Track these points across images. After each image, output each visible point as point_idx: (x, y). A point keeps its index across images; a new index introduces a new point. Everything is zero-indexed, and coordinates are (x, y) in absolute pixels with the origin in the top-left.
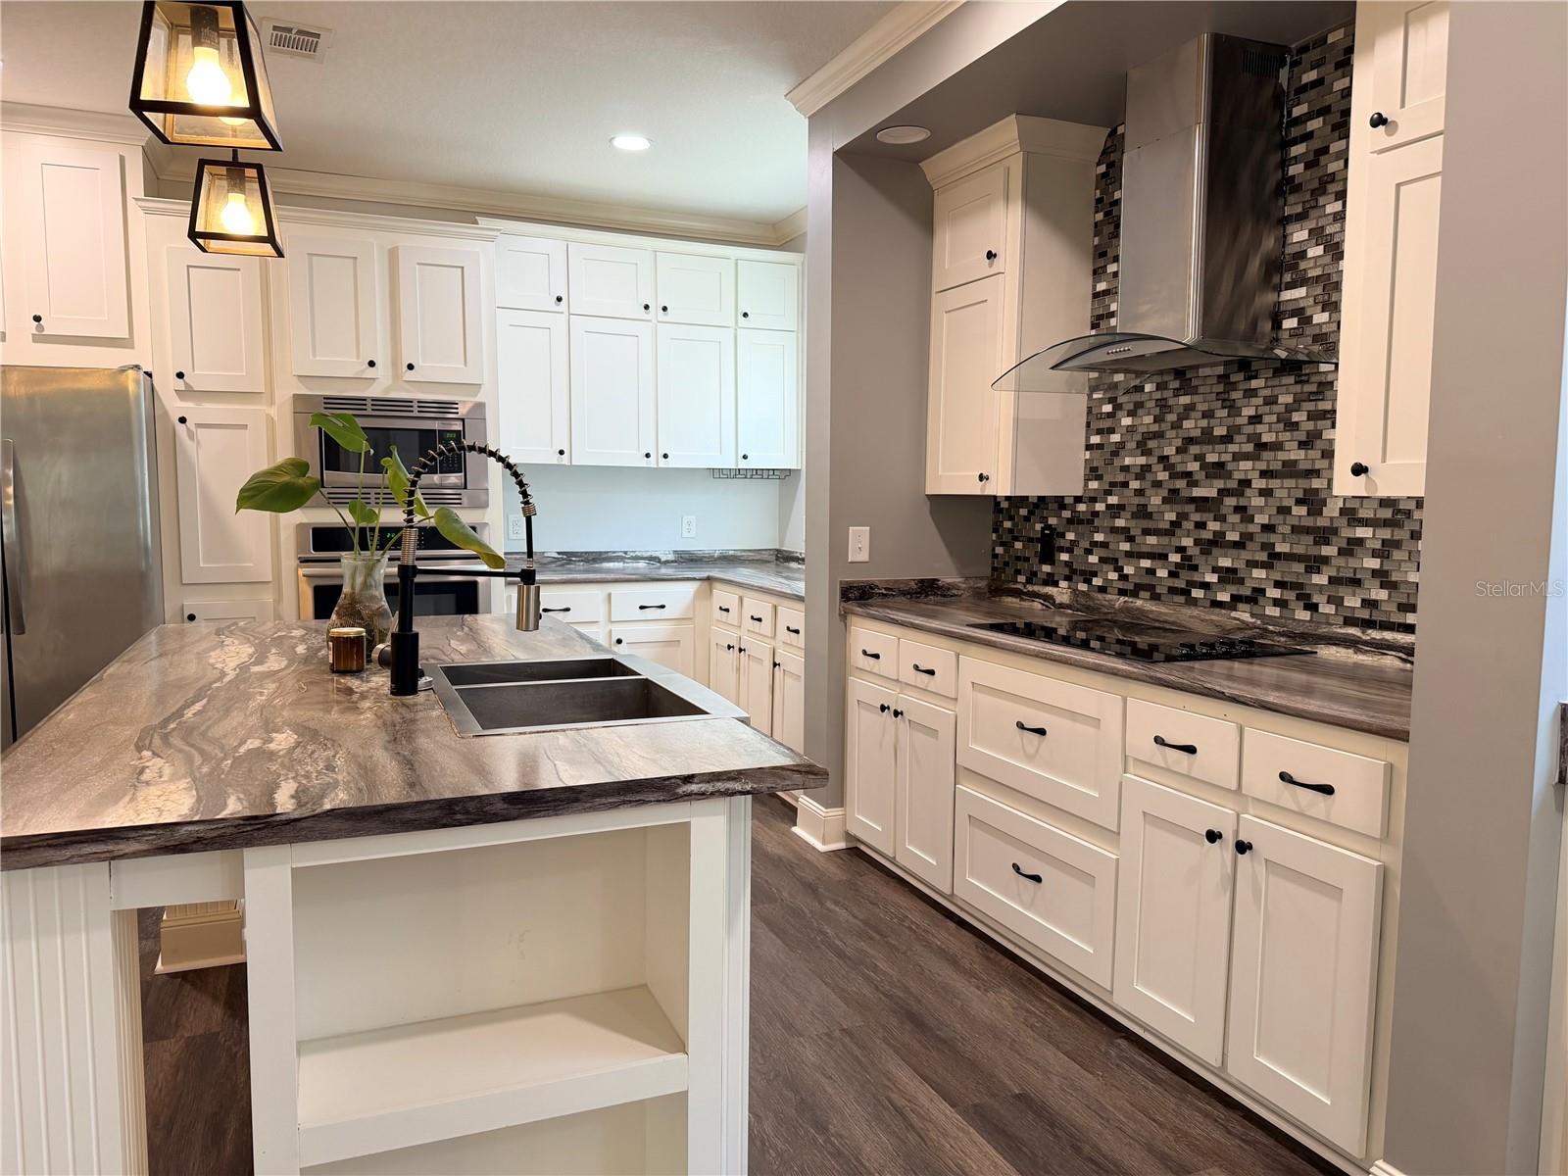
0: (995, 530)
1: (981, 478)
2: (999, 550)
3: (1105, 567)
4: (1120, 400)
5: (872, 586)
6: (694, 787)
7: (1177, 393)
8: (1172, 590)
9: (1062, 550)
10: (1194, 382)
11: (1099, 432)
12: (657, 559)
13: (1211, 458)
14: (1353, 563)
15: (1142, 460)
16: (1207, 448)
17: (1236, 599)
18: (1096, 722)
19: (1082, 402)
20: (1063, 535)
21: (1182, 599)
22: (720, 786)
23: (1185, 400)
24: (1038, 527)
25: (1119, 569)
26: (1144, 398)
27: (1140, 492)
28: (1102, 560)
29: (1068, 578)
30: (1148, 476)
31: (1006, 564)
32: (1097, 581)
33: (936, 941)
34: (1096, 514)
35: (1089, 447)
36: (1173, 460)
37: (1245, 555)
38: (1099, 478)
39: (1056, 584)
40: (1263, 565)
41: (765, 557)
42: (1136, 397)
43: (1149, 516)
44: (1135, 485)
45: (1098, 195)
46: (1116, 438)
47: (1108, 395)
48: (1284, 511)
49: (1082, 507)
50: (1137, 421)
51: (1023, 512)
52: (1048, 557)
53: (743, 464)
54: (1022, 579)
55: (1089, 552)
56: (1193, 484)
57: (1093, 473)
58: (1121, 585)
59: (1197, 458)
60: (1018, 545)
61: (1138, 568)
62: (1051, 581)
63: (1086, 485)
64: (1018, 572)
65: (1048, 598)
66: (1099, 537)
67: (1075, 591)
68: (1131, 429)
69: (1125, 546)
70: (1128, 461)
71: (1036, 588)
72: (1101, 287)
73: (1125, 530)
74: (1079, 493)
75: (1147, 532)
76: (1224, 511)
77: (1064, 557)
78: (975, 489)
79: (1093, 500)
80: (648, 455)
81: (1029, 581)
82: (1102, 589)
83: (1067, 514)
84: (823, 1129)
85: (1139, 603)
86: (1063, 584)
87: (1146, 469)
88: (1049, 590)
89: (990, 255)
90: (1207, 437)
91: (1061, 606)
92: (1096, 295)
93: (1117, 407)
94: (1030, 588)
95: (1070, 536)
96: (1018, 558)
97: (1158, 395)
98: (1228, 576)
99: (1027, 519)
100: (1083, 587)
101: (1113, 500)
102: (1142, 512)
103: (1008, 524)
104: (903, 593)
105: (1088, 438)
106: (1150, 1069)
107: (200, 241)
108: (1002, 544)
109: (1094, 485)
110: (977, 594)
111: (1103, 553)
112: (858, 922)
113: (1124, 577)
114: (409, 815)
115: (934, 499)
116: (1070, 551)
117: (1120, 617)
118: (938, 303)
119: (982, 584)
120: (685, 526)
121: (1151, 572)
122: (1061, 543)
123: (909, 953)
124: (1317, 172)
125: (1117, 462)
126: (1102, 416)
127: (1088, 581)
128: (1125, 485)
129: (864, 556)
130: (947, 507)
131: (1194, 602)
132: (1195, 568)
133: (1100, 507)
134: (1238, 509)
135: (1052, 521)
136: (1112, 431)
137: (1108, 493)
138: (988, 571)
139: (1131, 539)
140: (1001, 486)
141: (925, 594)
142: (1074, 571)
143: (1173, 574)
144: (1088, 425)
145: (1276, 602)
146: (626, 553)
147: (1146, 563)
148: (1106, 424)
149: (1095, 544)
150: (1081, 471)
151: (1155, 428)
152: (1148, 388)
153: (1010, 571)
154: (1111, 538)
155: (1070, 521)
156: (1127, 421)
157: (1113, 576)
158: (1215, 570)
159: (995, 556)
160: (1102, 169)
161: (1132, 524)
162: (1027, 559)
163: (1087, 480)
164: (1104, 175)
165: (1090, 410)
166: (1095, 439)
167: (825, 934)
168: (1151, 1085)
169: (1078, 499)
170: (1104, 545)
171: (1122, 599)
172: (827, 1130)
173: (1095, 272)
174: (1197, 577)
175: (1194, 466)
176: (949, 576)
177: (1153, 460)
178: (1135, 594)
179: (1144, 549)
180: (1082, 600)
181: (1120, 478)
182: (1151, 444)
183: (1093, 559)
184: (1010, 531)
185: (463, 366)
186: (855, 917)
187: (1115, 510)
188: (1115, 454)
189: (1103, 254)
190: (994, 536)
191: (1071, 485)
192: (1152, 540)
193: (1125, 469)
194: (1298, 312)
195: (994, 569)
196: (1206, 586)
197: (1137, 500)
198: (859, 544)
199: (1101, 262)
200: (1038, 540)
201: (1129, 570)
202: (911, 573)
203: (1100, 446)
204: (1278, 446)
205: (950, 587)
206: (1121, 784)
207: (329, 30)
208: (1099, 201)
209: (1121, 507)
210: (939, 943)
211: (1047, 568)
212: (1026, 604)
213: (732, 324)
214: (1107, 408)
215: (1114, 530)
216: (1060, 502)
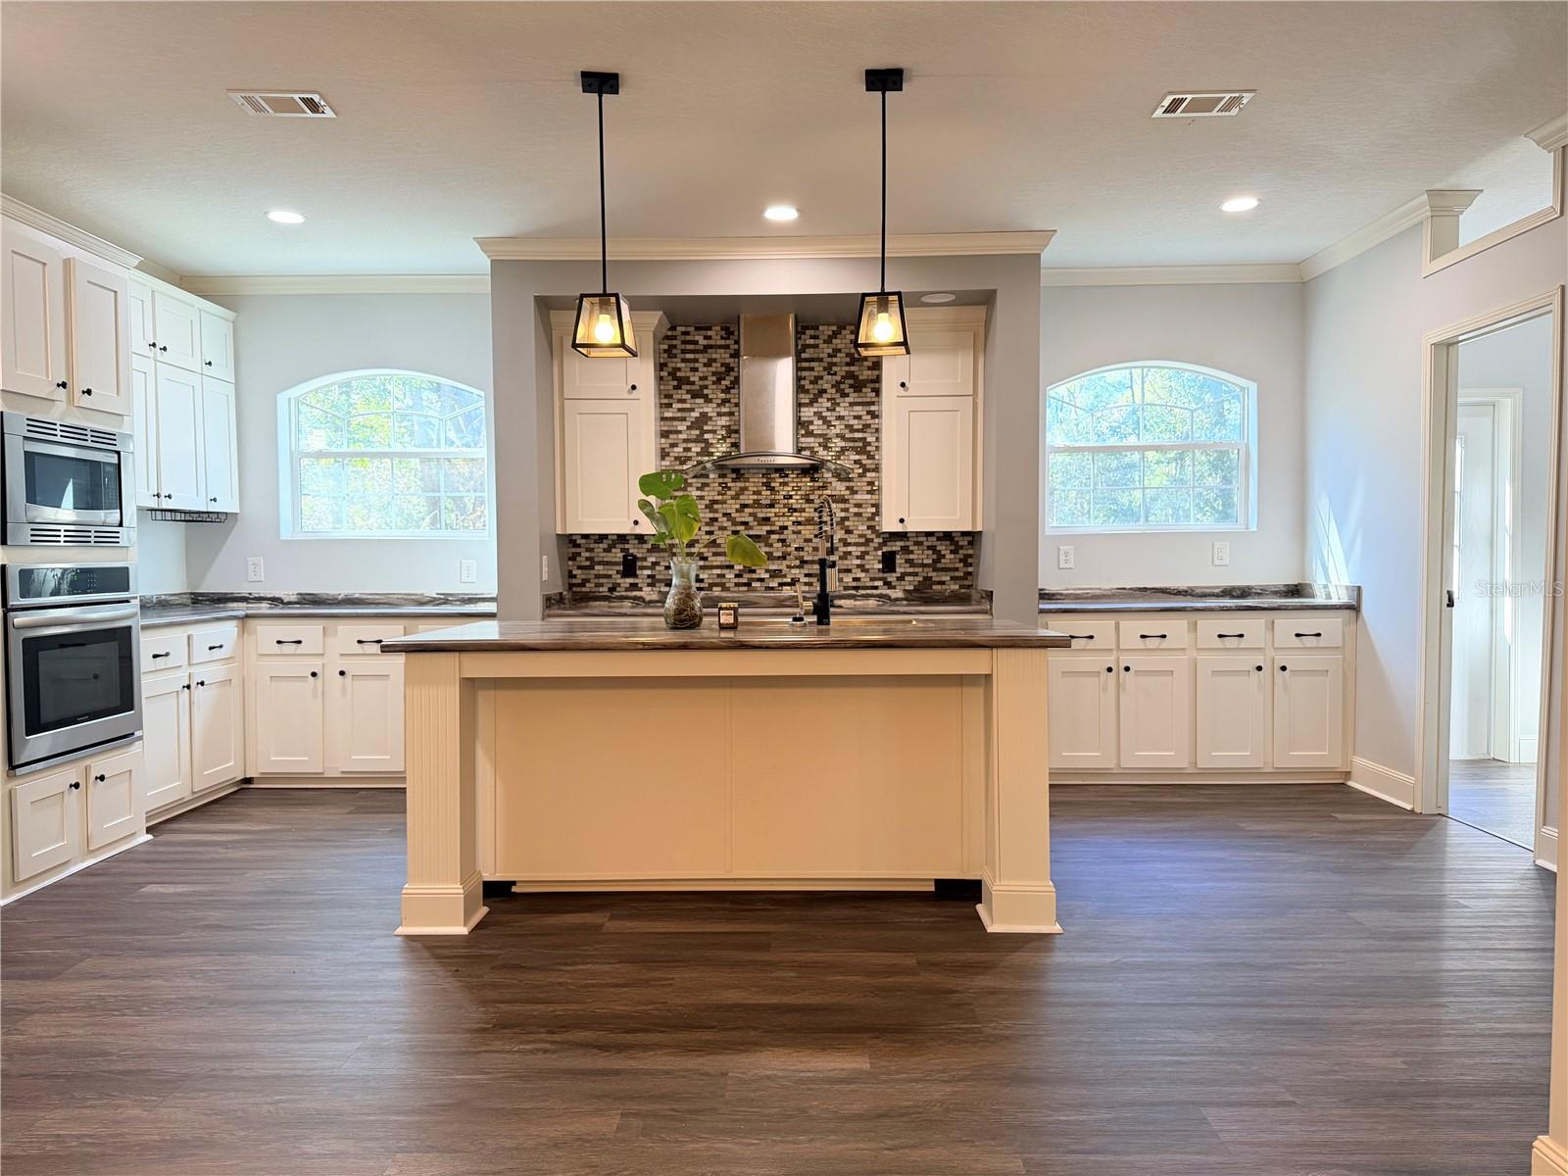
1: (636, 522)
2: (577, 572)
5: (550, 597)
7: (734, 480)
8: (737, 585)
9: (644, 568)
10: (746, 476)
13: (760, 515)
14: (846, 562)
15: (710, 515)
16: (759, 510)
17: (781, 585)
20: (644, 559)
21: (745, 588)
23: (740, 484)
24: (619, 555)
30: (716, 524)
31: (587, 582)
36: (733, 515)
37: (785, 563)
39: (641, 590)
40: (798, 567)
43: (717, 546)
48: (808, 541)
50: (705, 494)
51: (603, 546)
52: (630, 573)
54: (604, 591)
56: (751, 528)
59: (750, 515)
60: (599, 568)
62: (636, 588)
64: (599, 585)
67: (658, 594)
71: (621, 594)
76: (770, 541)
77: (647, 572)
81: (612, 590)
83: (647, 546)
85: (714, 593)
86: (646, 590)
87: (713, 520)
88: (638, 594)
90: (757, 503)
93: (687, 485)
94: (615, 594)
95: (651, 559)
96: (599, 576)
97: (720, 481)
98: (775, 574)
99: (607, 549)
102: (713, 544)
103: (586, 554)
108: (581, 570)
116: (650, 568)
121: (723, 576)
122: (645, 564)
124: (816, 387)
129: (547, 577)
131: (755, 590)
132: (754, 571)
134: (779, 540)
135: (633, 550)
139: (704, 559)
142: (655, 580)
143: (737, 576)
145: (806, 584)
147: (718, 572)
151: (719, 498)
152: (712, 476)
153: (592, 586)
155: (649, 550)
158: (767, 571)
159: (572, 576)
162: (608, 576)
174: (754, 576)
175: (751, 519)
176: (562, 589)
177: (719, 515)
179: (715, 564)
182: (717, 506)
184: (590, 560)
185: (115, 395)
190: (572, 565)
192: (721, 558)
194: (811, 449)
195: (571, 585)
196: (762, 580)
198: (545, 569)
200: (620, 563)
204: (803, 510)
205: (563, 597)
211: (629, 581)
216: (639, 538)
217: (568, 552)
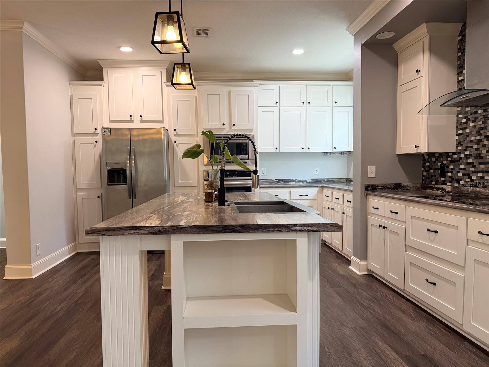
0: (423, 167)
1: (416, 147)
2: (425, 173)
3: (465, 177)
4: (469, 117)
5: (376, 186)
6: (297, 228)
9: (448, 172)
11: (461, 129)
12: (307, 182)
15: (478, 138)
18: (456, 227)
19: (455, 119)
20: (448, 167)
22: (306, 228)
24: (439, 164)
25: (470, 178)
26: (478, 115)
27: (477, 149)
28: (463, 175)
29: (451, 182)
30: (481, 143)
31: (428, 178)
32: (461, 182)
33: (397, 304)
34: (461, 158)
35: (458, 135)
38: (462, 145)
39: (446, 184)
41: (342, 180)
42: (476, 115)
43: (481, 158)
44: (475, 147)
45: (459, 47)
46: (468, 131)
47: (465, 116)
49: (455, 156)
50: (476, 124)
51: (434, 159)
52: (443, 174)
53: (334, 150)
54: (433, 183)
55: (458, 172)
57: (459, 144)
58: (471, 183)
60: (432, 171)
61: (477, 177)
62: (444, 183)
63: (457, 148)
64: (432, 181)
65: (443, 189)
66: (462, 166)
67: (453, 187)
68: (473, 127)
69: (472, 169)
70: (473, 138)
71: (438, 186)
72: (461, 78)
73: (472, 163)
74: (454, 151)
75: (480, 163)
77: (449, 174)
78: (413, 151)
79: (460, 153)
80: (303, 148)
81: (436, 184)
82: (464, 185)
83: (450, 159)
84: (350, 355)
85: (478, 189)
86: (449, 184)
87: (480, 141)
88: (444, 186)
89: (417, 71)
91: (448, 192)
92: (459, 82)
93: (468, 120)
94: (436, 186)
95: (451, 167)
96: (432, 176)
97: (484, 114)
99: (435, 162)
100: (456, 185)
101: (467, 153)
102: (479, 157)
103: (428, 164)
104: (388, 188)
105: (457, 132)
106: (477, 353)
107: (174, 85)
108: (426, 171)
109: (460, 148)
110: (417, 189)
111: (464, 172)
112: (370, 296)
113: (472, 180)
114: (214, 229)
115: (400, 156)
116: (451, 172)
117: (471, 195)
118: (400, 89)
119: (418, 185)
120: (315, 171)
121: (482, 178)
122: (448, 170)
123: (387, 307)
125: (469, 139)
126: (462, 124)
127: (458, 183)
128: (472, 147)
129: (373, 175)
130: (405, 159)
133: (462, 156)
135: (444, 162)
136: (466, 128)
137: (465, 150)
138: (421, 181)
139: (475, 166)
140: (423, 149)
141: (396, 188)
142: (453, 179)
144: (457, 127)
146: (296, 179)
147: (480, 175)
148: (464, 126)
149: (461, 169)
150: (455, 143)
151: (483, 126)
152: (480, 112)
153: (429, 180)
154: (467, 167)
155: (451, 162)
156: (472, 124)
157: (468, 180)
159: (423, 176)
160: (460, 37)
161: (475, 161)
162: (435, 176)
163: (457, 147)
164: (461, 40)
165: (457, 122)
166: (460, 132)
167: (358, 299)
168: (477, 359)
169: (454, 154)
170: (464, 169)
171: (471, 188)
172: (352, 355)
173: (458, 74)
176: (406, 182)
177: (482, 137)
178: (476, 186)
179: (480, 170)
180: (456, 189)
181: (470, 145)
182: (482, 132)
183: (460, 174)
184: (429, 166)
185: (248, 124)
186: (369, 295)
187: (468, 157)
188: (468, 136)
189: (461, 67)
190: (423, 169)
191: (451, 148)
192: (483, 166)
193: (472, 141)
195: (423, 180)
197: (476, 152)
198: (372, 171)
199: (461, 70)
200: (439, 169)
201: (474, 178)
202: (391, 181)
203: (462, 134)
205: (406, 186)
206: (466, 249)
207: (211, 28)
208: (459, 49)
209: (470, 155)
210: (398, 305)
211: (442, 179)
212: (434, 192)
213: (331, 106)
214: (464, 120)
215: (468, 164)
216: (447, 155)
217: (421, 162)
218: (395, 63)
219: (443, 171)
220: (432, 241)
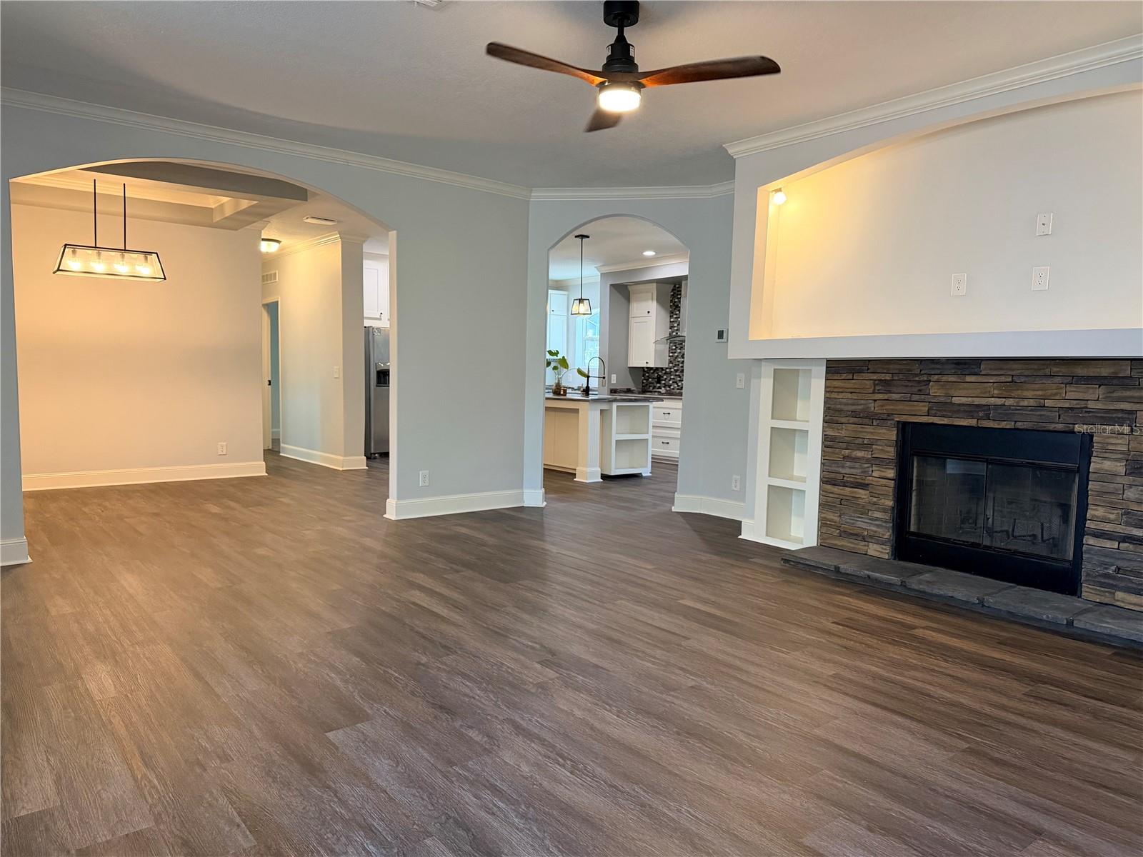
0: (644, 376)
1: (647, 363)
2: (644, 381)
5: (617, 390)
19: (668, 346)
20: (663, 377)
25: (677, 384)
28: (673, 382)
29: (664, 387)
32: (672, 387)
34: (671, 372)
38: (672, 363)
44: (681, 365)
45: (671, 299)
46: (676, 354)
49: (668, 370)
51: (652, 371)
52: (659, 382)
54: (651, 388)
55: (669, 380)
57: (670, 362)
61: (682, 383)
62: (660, 388)
63: (669, 365)
64: (650, 386)
65: (660, 392)
66: (672, 377)
67: (666, 390)
68: (680, 353)
69: (679, 379)
71: (656, 390)
72: (672, 320)
77: (663, 382)
78: (645, 365)
79: (671, 368)
81: (653, 388)
82: (673, 389)
83: (664, 372)
88: (660, 390)
89: (649, 312)
91: (663, 393)
92: (671, 322)
94: (654, 390)
95: (665, 377)
99: (653, 373)
100: (668, 389)
101: (676, 368)
102: (683, 371)
103: (647, 375)
104: (623, 392)
109: (671, 365)
113: (678, 386)
115: (630, 368)
116: (664, 380)
118: (632, 320)
119: (640, 390)
122: (662, 379)
126: (673, 349)
127: (670, 387)
128: (678, 365)
129: (615, 382)
130: (634, 370)
133: (672, 370)
135: (660, 374)
137: (674, 367)
138: (642, 386)
139: (680, 377)
140: (651, 365)
141: (629, 391)
142: (666, 385)
144: (669, 351)
148: (674, 351)
149: (671, 379)
150: (667, 362)
152: (683, 344)
154: (675, 377)
155: (665, 374)
156: (679, 351)
157: (676, 386)
159: (643, 383)
161: (680, 374)
164: (673, 295)
165: (670, 348)
166: (671, 354)
169: (667, 368)
170: (674, 379)
171: (678, 390)
173: (670, 316)
176: (633, 387)
178: (681, 389)
180: (668, 392)
181: (677, 363)
183: (671, 382)
187: (676, 371)
191: (665, 365)
193: (678, 361)
195: (644, 386)
198: (614, 378)
199: (673, 314)
200: (656, 378)
202: (625, 387)
203: (672, 356)
205: (633, 390)
208: (671, 301)
209: (678, 370)
211: (659, 385)
214: (674, 348)
215: (676, 375)
216: (662, 369)
217: (642, 373)
218: (628, 300)
219: (659, 380)
220: (666, 419)
